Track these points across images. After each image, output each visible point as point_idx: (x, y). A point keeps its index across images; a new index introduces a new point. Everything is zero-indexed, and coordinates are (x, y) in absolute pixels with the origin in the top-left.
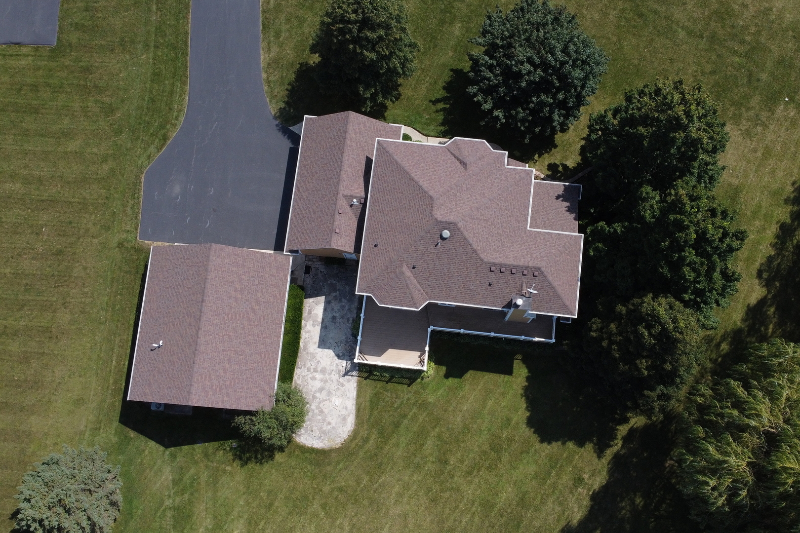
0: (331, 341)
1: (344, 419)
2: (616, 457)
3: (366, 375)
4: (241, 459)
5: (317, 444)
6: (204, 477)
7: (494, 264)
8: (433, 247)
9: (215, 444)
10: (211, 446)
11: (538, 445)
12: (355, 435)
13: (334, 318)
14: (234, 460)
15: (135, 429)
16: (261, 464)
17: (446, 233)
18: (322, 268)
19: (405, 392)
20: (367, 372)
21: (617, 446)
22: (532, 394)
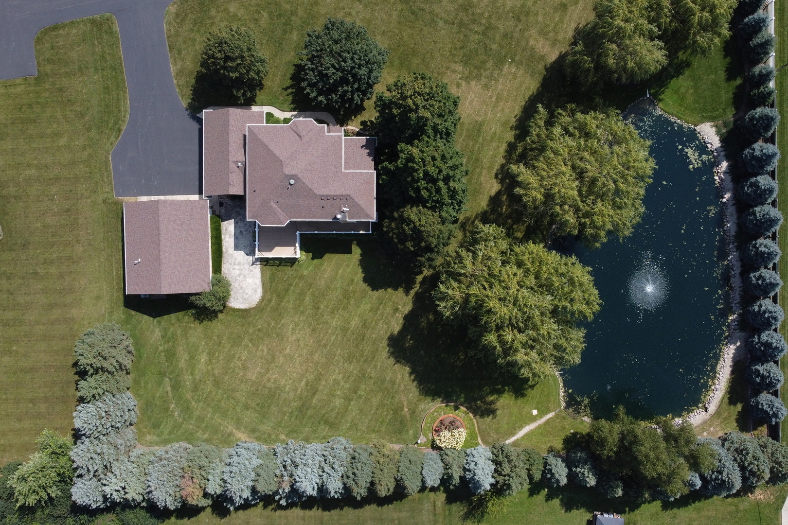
0: (241, 245)
1: (256, 290)
2: (417, 294)
3: (265, 263)
4: (199, 319)
5: (242, 306)
6: (179, 332)
7: (323, 196)
8: (286, 189)
9: (182, 313)
10: (180, 314)
11: (371, 292)
12: (263, 298)
13: (241, 232)
14: (195, 320)
15: (134, 310)
16: (211, 321)
17: (292, 182)
18: (230, 202)
19: (289, 271)
20: (265, 262)
21: (417, 287)
22: (364, 263)
